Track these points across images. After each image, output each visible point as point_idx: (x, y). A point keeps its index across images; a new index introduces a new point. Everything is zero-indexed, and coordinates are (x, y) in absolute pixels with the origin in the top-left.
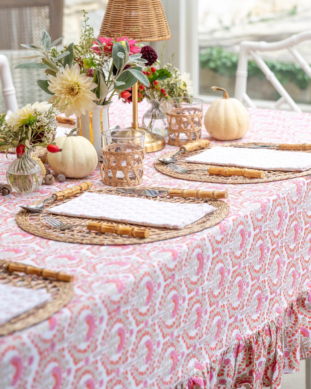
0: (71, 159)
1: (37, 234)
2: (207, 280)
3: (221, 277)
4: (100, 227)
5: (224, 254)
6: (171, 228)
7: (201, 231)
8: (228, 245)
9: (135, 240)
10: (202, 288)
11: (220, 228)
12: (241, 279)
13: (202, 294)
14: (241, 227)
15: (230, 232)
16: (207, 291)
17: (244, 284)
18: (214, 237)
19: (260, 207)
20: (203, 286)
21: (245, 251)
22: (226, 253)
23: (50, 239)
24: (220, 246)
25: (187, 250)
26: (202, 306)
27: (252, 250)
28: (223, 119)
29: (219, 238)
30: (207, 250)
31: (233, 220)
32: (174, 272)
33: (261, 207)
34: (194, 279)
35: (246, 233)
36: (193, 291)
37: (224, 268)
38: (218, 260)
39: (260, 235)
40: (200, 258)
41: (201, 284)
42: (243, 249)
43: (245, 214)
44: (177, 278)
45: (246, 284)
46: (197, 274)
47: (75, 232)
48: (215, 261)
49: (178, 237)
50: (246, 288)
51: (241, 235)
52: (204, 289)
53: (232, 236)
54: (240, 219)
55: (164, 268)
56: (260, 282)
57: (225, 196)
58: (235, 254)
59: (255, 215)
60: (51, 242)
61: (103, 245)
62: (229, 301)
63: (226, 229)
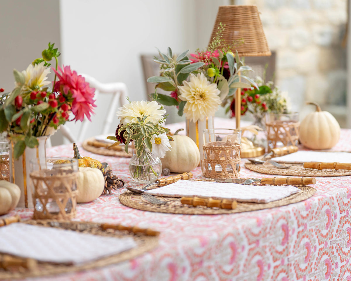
0: (175, 155)
1: (135, 208)
2: (293, 252)
3: (307, 252)
4: (192, 201)
5: (310, 230)
6: (259, 202)
7: (287, 205)
8: (314, 222)
9: (224, 211)
10: (288, 259)
11: (306, 204)
12: (329, 258)
13: (288, 265)
14: (326, 207)
15: (315, 210)
16: (293, 262)
17: (332, 263)
18: (299, 212)
19: (346, 192)
20: (289, 257)
21: (331, 231)
22: (312, 230)
23: (146, 211)
24: (305, 221)
25: (271, 219)
26: (288, 277)
27: (339, 232)
28: (317, 129)
29: (304, 214)
30: (293, 223)
31: (319, 200)
32: (258, 238)
33: (347, 192)
34: (280, 248)
35: (332, 214)
36: (279, 260)
37: (310, 244)
38: (303, 234)
39: (347, 218)
40: (285, 229)
41: (287, 255)
42: (329, 229)
43: (331, 196)
44: (261, 244)
45: (334, 264)
46: (283, 244)
47: (170, 206)
48: (301, 235)
49: (264, 209)
50: (334, 268)
51: (327, 215)
52: (290, 260)
53: (317, 214)
54: (326, 199)
55: (248, 232)
56: (349, 264)
57: (313, 182)
58: (321, 232)
59: (341, 198)
60: (147, 213)
61: (193, 214)
62: (316, 277)
63: (312, 207)
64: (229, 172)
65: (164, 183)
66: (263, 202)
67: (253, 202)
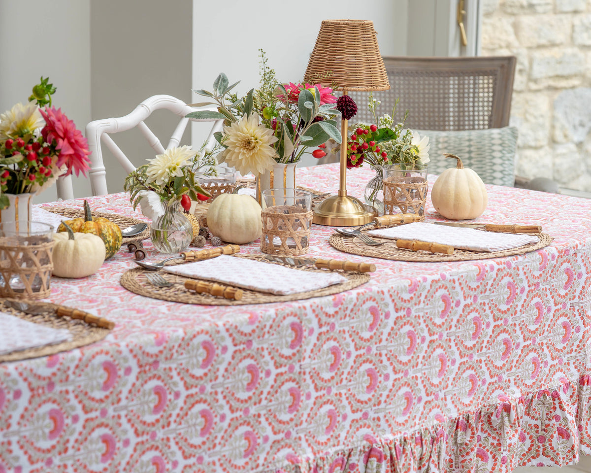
0: (227, 220)
2: (310, 357)
3: (333, 358)
5: (340, 331)
6: (275, 293)
8: (348, 322)
9: (225, 302)
10: (301, 365)
11: (334, 300)
12: (373, 367)
13: (300, 373)
14: (370, 304)
15: (350, 307)
16: (308, 370)
17: (379, 374)
18: (322, 308)
19: (407, 285)
20: (302, 363)
21: (378, 334)
22: (344, 331)
24: (332, 320)
25: (274, 316)
26: (299, 387)
27: (392, 336)
29: (331, 311)
30: (310, 321)
31: (358, 294)
32: (250, 338)
33: (410, 286)
34: (287, 352)
35: (380, 312)
36: (285, 366)
37: (340, 348)
38: (328, 336)
39: (408, 319)
40: (297, 328)
41: (299, 361)
42: (375, 331)
43: (380, 290)
44: (255, 345)
45: (383, 376)
46: (292, 346)
48: (324, 337)
50: (383, 381)
51: (372, 314)
52: (302, 367)
53: (354, 312)
54: (370, 294)
55: (233, 331)
56: (408, 377)
57: (371, 269)
58: (360, 334)
59: (398, 293)
62: (349, 390)
63: (344, 302)
64: (290, 247)
65: (193, 258)
66: (280, 294)
67: (269, 293)
